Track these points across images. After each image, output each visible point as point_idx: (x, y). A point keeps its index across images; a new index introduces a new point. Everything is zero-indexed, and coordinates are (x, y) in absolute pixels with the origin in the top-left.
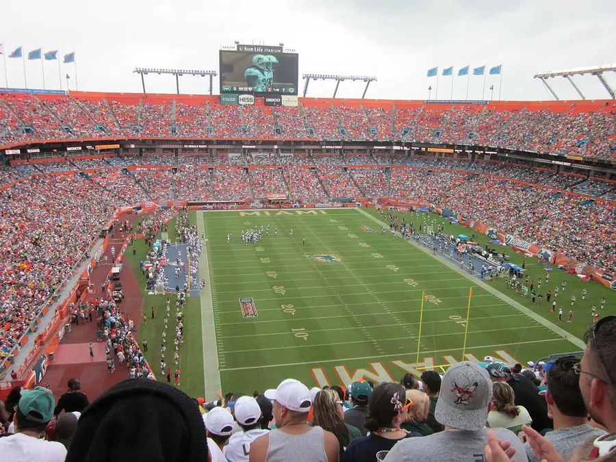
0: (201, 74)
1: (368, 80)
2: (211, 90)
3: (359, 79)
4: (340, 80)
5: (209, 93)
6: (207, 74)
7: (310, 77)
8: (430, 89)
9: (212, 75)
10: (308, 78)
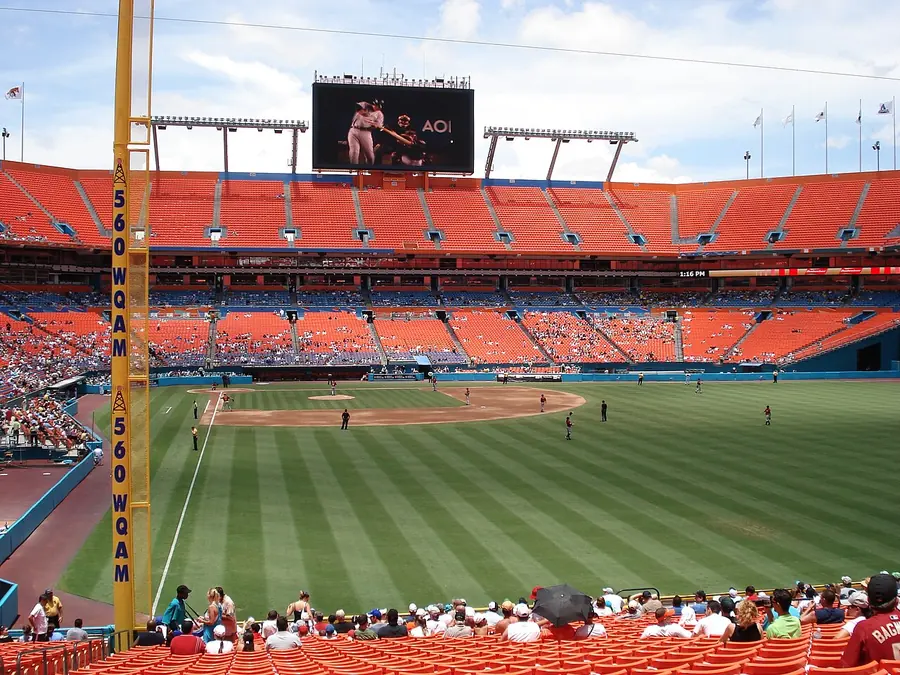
0: (275, 126)
1: (619, 140)
2: (294, 164)
3: (601, 137)
4: (560, 138)
5: (289, 170)
6: (287, 127)
7: (501, 134)
8: (747, 157)
9: (298, 128)
10: (494, 134)
